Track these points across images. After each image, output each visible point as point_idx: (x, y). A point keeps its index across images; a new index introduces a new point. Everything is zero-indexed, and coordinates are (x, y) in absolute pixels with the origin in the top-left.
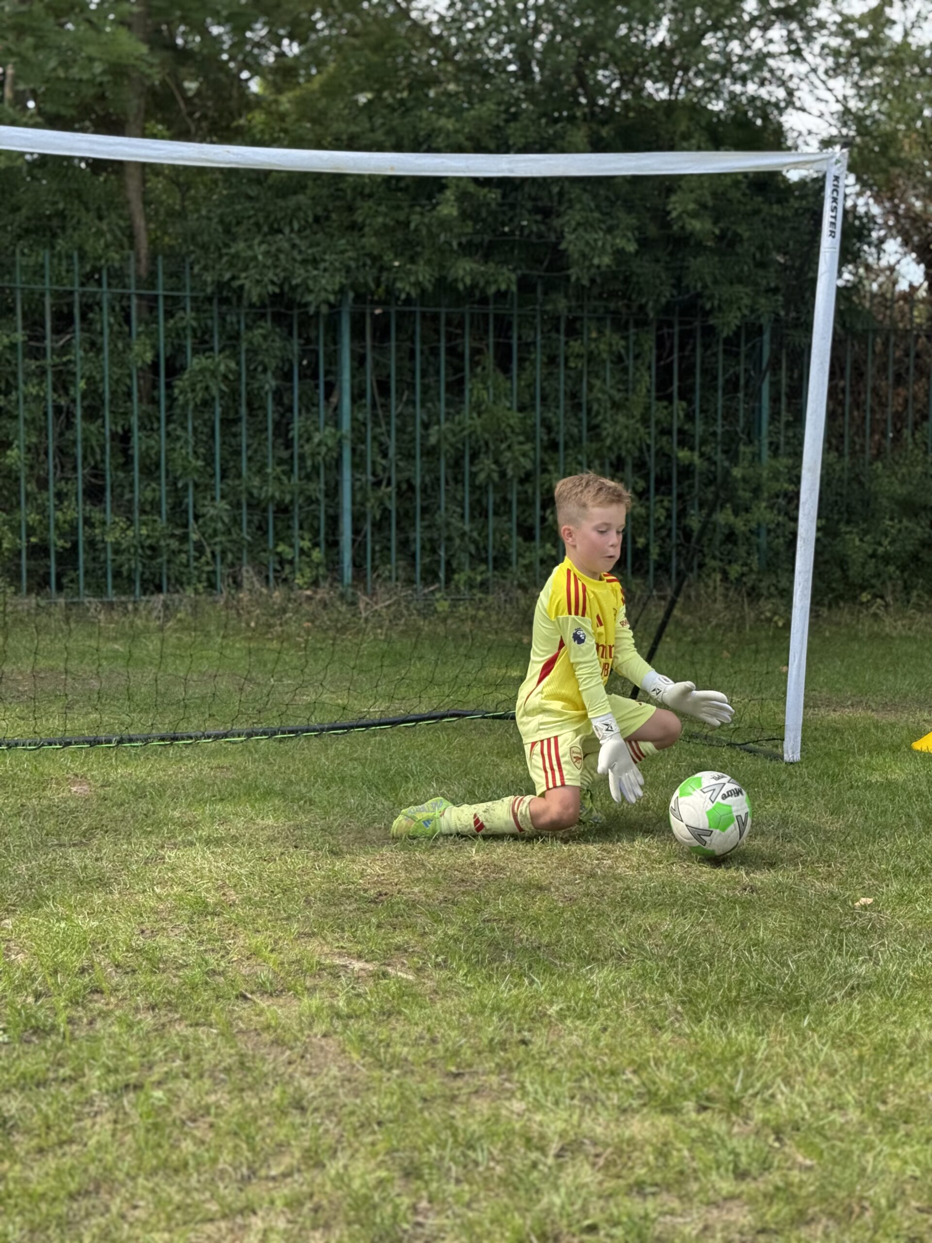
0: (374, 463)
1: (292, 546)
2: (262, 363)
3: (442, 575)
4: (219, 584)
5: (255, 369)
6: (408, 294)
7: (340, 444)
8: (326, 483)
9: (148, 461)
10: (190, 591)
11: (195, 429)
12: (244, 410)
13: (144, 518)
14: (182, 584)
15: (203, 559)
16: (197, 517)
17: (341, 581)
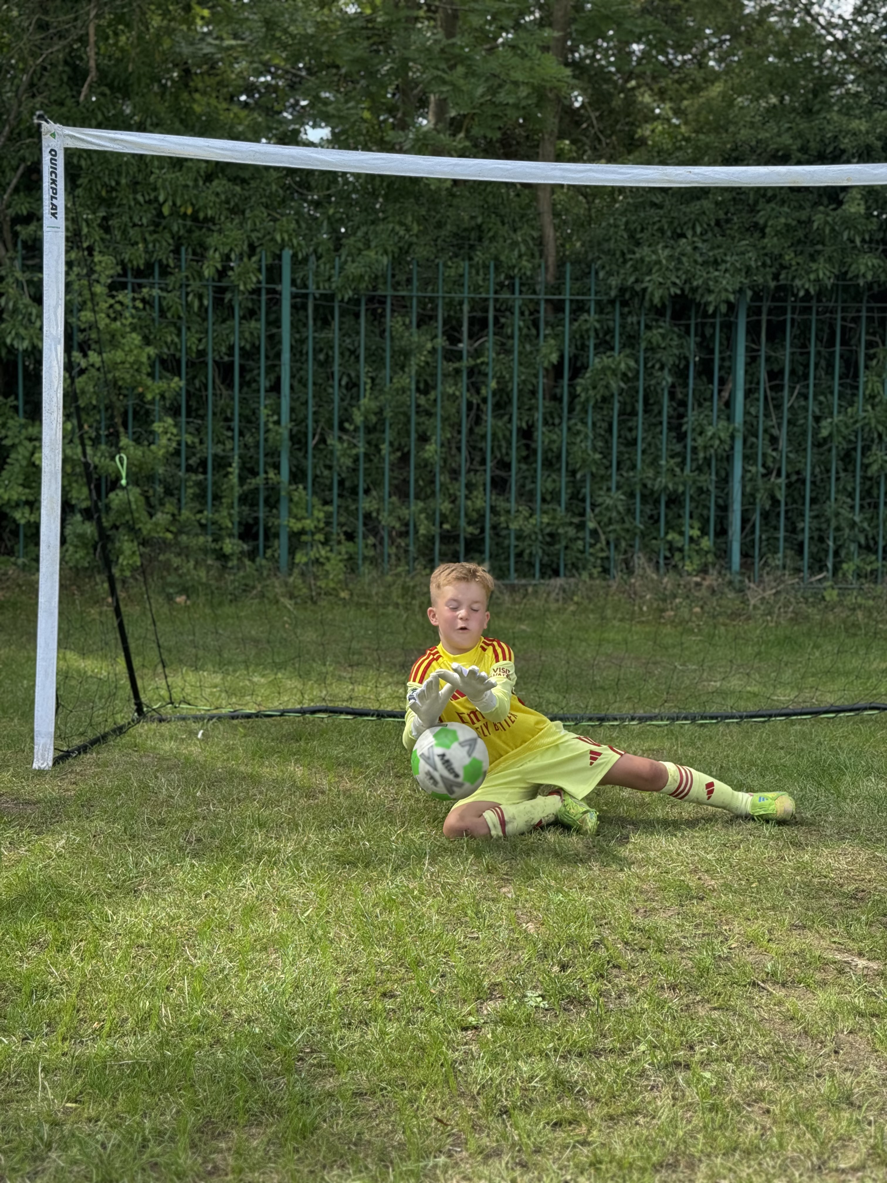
0: (764, 455)
1: (682, 533)
2: (659, 360)
3: (830, 565)
4: (613, 571)
5: (653, 367)
6: (807, 291)
7: (732, 437)
8: (717, 474)
9: (550, 455)
10: (585, 576)
11: (594, 424)
12: (640, 407)
13: (546, 507)
14: (577, 569)
15: (598, 546)
16: (593, 506)
17: (730, 568)
